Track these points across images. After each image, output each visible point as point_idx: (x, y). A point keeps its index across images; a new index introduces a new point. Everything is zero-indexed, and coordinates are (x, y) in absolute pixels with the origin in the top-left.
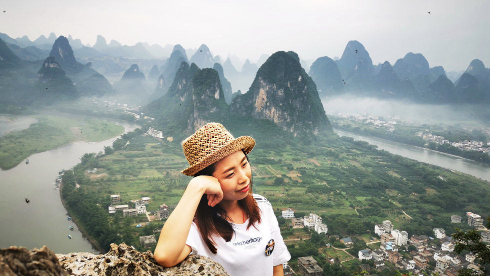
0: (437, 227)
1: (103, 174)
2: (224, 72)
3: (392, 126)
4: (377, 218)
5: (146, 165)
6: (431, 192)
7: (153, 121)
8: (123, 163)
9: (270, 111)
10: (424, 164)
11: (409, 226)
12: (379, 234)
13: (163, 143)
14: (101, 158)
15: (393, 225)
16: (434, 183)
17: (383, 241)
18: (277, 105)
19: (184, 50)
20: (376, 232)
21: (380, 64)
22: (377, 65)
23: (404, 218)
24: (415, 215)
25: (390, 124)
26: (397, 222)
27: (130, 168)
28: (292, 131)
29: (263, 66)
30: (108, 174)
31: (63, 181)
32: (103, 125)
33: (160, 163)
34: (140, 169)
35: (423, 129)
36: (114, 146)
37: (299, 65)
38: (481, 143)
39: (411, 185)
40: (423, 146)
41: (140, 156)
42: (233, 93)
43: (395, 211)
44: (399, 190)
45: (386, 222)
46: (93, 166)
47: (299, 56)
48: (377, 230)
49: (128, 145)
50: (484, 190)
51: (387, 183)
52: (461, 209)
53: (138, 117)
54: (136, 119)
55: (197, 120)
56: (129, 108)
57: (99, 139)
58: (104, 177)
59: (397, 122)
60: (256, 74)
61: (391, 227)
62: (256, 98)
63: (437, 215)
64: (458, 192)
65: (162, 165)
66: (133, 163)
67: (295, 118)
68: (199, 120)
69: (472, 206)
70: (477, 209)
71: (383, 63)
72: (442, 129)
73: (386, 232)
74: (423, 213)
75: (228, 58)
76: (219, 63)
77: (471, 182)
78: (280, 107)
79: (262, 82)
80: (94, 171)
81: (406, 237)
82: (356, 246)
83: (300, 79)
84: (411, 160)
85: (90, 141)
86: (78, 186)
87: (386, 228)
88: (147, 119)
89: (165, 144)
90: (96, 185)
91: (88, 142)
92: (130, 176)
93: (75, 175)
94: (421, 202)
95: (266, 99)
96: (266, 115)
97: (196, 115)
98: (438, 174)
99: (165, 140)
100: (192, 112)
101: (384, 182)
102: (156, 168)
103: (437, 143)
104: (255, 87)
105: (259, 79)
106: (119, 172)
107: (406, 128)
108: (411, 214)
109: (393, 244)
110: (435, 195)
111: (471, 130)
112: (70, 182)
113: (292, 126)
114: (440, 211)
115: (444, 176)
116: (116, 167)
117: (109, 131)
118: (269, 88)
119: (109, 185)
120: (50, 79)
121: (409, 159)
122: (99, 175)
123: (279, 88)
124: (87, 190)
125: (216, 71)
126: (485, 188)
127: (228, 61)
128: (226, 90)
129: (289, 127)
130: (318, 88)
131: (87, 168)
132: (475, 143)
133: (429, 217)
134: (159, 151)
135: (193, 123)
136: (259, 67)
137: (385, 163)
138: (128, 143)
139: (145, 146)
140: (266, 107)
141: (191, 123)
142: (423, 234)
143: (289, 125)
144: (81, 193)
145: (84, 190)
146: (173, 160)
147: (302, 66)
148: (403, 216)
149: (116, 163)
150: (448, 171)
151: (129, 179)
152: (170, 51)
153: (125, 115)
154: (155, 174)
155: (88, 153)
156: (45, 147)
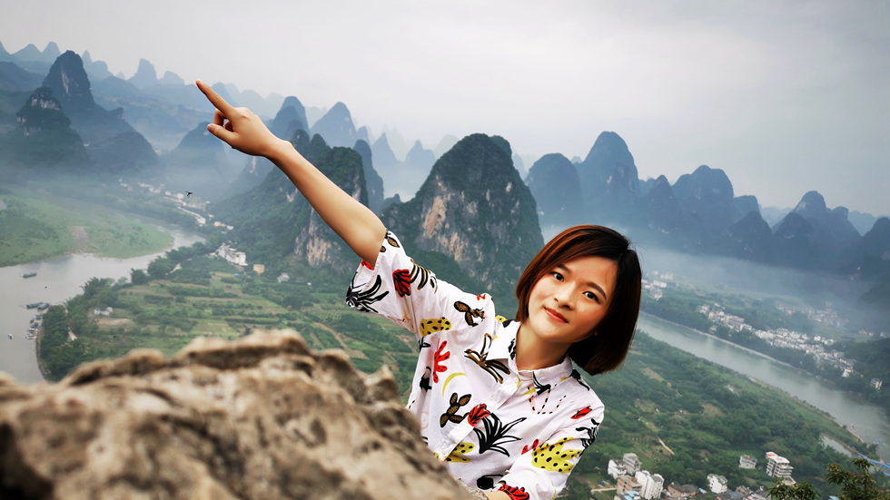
0: (713, 472)
1: (125, 321)
2: (373, 158)
3: (659, 291)
4: (614, 447)
5: (209, 311)
6: (711, 411)
7: (230, 232)
8: (164, 304)
9: (449, 238)
10: (706, 362)
11: (668, 466)
12: (615, 476)
13: (245, 274)
14: (123, 290)
15: (640, 463)
16: (718, 396)
17: (619, 488)
18: (463, 230)
19: (304, 108)
20: (610, 472)
21: (651, 180)
22: (645, 180)
23: (661, 451)
24: (680, 449)
25: (656, 287)
26: (648, 458)
27: (177, 314)
28: (484, 279)
29: (446, 157)
30: (134, 320)
31: (44, 325)
32: (134, 228)
33: (234, 310)
34: (195, 317)
35: (712, 302)
36: (149, 271)
37: (511, 162)
38: (805, 337)
39: (678, 395)
40: (706, 330)
41: (199, 293)
42: (385, 198)
43: (648, 438)
44: (658, 403)
45: (629, 457)
46: (105, 304)
47: (512, 147)
48: (613, 468)
49: (177, 270)
50: (800, 416)
51: (639, 388)
52: (757, 445)
53: (202, 221)
54: (198, 225)
55: (313, 239)
56: (188, 202)
57: (122, 254)
58: (125, 325)
59: (669, 283)
60: (430, 168)
61: (636, 465)
62: (426, 211)
63: (716, 452)
64: (756, 415)
65: (241, 314)
66: (185, 305)
67: (493, 257)
68: (317, 240)
69: (778, 442)
70: (785, 449)
71: (655, 178)
72: (742, 304)
73: (627, 474)
74: (695, 446)
75: (384, 135)
76: (365, 140)
77: (779, 401)
78: (468, 234)
79: (440, 184)
80: (106, 313)
81: (659, 486)
82: (573, 493)
83: (509, 188)
84: (684, 352)
85: (104, 256)
86: (73, 337)
87: (627, 467)
88: (219, 228)
89: (249, 277)
90: (109, 340)
91: (100, 256)
92: (177, 329)
93: (70, 316)
94: (693, 427)
95: (444, 217)
96: (440, 245)
97: (312, 229)
98: (726, 382)
99: (249, 269)
100: (306, 224)
101: (634, 385)
102: (227, 320)
103: (732, 327)
104: (426, 193)
105: (435, 178)
106: (154, 318)
107: (681, 297)
108: (674, 446)
109: (636, 495)
110: (716, 416)
111: (790, 312)
112: (57, 328)
113: (485, 270)
114: (722, 446)
115: (736, 387)
116: (151, 309)
117: (143, 241)
118: (452, 197)
119: (133, 340)
120: (40, 129)
121: (680, 350)
122: (116, 322)
123: (470, 198)
124: (89, 346)
125: (358, 155)
126: (803, 414)
127: (383, 140)
128: (374, 192)
129: (480, 272)
130: (538, 208)
131: (94, 306)
132: (794, 335)
133: (703, 454)
134: (236, 288)
135: (305, 244)
136: (438, 156)
137: (640, 353)
138: (178, 267)
139: (210, 277)
140: (443, 231)
141: (301, 244)
142: (690, 483)
143: (480, 269)
144: (77, 350)
145: (83, 347)
146: (260, 308)
147: (515, 165)
148: (658, 448)
149: (150, 302)
150: (744, 377)
151: (173, 334)
152: (278, 107)
153: (178, 214)
154: (224, 330)
155: (99, 278)
156: (16, 257)
